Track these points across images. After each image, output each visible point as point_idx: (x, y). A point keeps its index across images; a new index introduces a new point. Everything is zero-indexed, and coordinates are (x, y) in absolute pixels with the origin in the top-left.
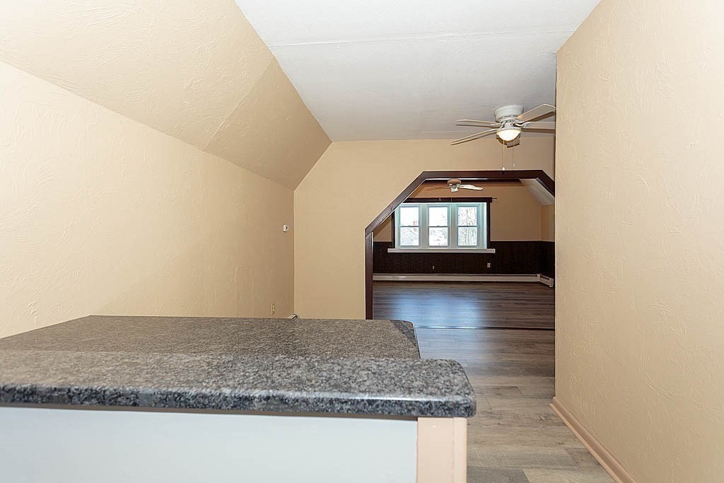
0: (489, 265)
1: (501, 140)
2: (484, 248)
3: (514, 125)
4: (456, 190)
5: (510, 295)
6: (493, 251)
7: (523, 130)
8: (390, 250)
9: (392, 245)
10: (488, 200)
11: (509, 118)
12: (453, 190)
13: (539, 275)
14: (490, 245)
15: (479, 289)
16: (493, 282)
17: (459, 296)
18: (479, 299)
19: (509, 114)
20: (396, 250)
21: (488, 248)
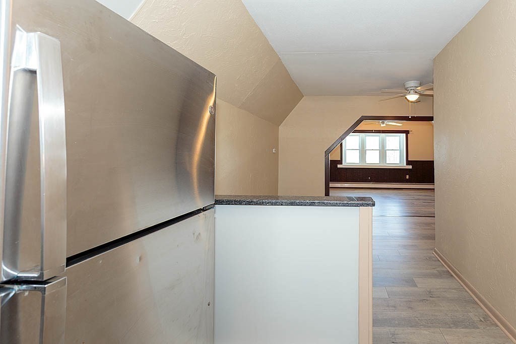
0: (407, 177)
1: (408, 101)
2: (404, 165)
3: (416, 92)
4: (385, 125)
5: (420, 197)
6: (410, 167)
7: (421, 95)
8: (339, 166)
9: (340, 162)
10: (407, 132)
11: (412, 88)
12: (382, 125)
14: (408, 163)
15: (400, 193)
16: (410, 189)
17: (386, 198)
18: (400, 199)
19: (412, 86)
20: (344, 166)
21: (407, 165)
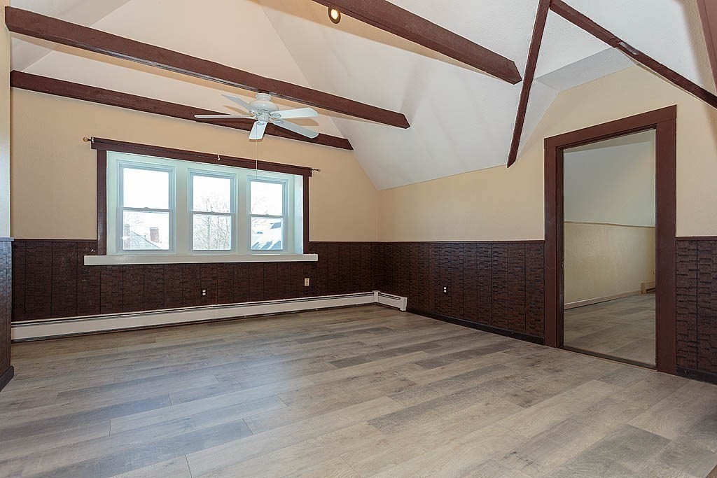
0: (307, 282)
2: (297, 253)
6: (314, 257)
8: (89, 260)
9: (98, 246)
10: (306, 172)
13: (376, 293)
14: (309, 247)
16: (314, 310)
20: (115, 256)
21: (305, 253)
